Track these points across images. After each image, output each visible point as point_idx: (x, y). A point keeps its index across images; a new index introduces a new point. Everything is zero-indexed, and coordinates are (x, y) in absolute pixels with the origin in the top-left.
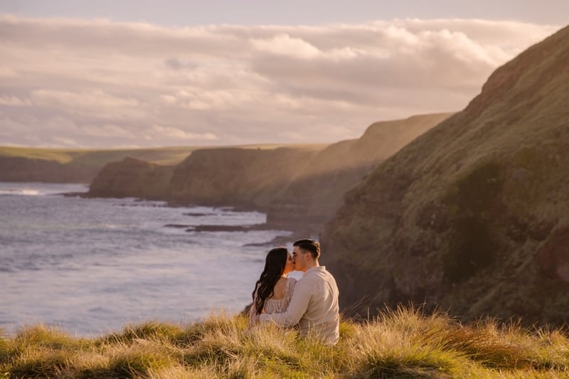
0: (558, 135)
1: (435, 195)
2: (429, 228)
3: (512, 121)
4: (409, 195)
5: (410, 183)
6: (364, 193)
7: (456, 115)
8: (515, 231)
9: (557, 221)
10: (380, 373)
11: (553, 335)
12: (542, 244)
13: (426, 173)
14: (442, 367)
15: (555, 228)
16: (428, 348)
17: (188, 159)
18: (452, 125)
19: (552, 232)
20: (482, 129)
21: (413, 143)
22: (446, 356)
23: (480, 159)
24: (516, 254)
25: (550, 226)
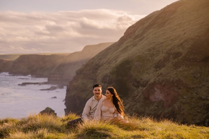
0: (150, 50)
1: (108, 71)
2: (106, 83)
3: (135, 45)
4: (99, 71)
5: (100, 66)
6: (83, 71)
7: (115, 43)
8: (136, 84)
9: (150, 80)
10: (90, 133)
11: (147, 119)
12: (145, 88)
13: (105, 63)
14: (110, 130)
15: (149, 83)
16: (105, 124)
17: (18, 59)
18: (114, 47)
19: (148, 84)
20: (124, 48)
21: (100, 53)
22: (111, 127)
23: (124, 59)
24: (136, 92)
25: (148, 82)
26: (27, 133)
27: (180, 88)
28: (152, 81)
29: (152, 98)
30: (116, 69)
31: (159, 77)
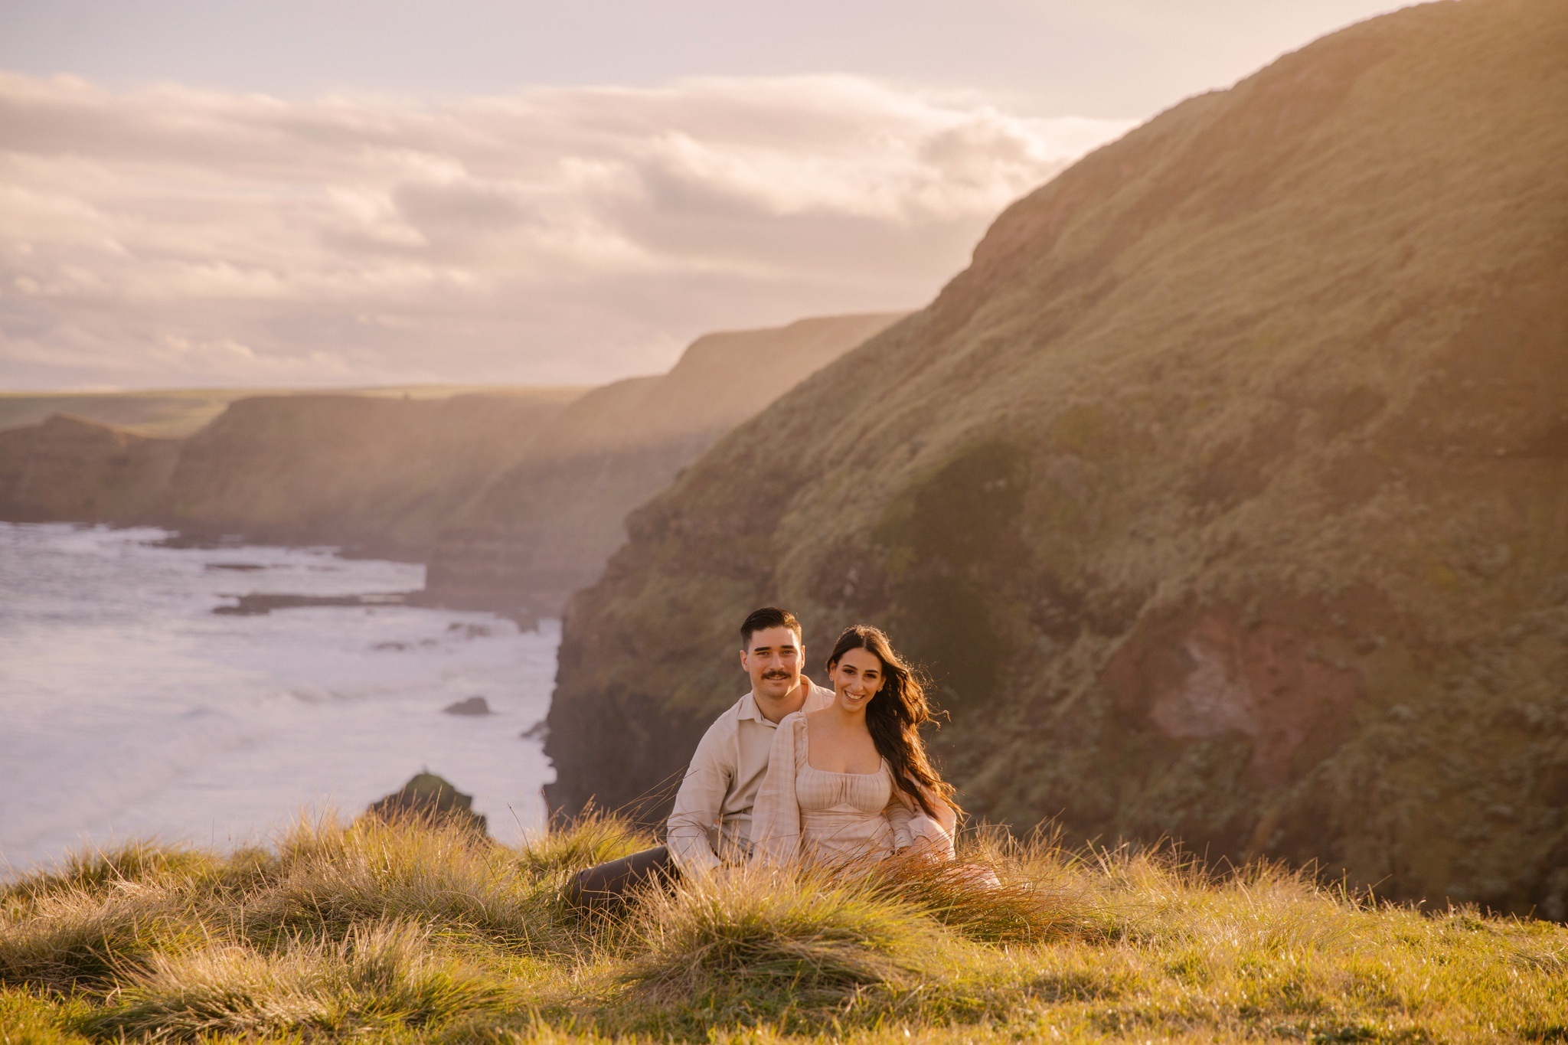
0: (1156, 374)
1: (855, 521)
2: (841, 605)
3: (1047, 337)
4: (791, 519)
5: (798, 484)
6: (677, 515)
7: (908, 322)
8: (1052, 612)
9: (1153, 587)
10: (726, 956)
11: (1134, 866)
12: (1117, 644)
13: (834, 464)
14: (871, 939)
15: (1147, 606)
16: (837, 894)
17: (220, 421)
18: (898, 345)
19: (1142, 614)
20: (973, 356)
21: (801, 389)
22: (884, 915)
23: (967, 432)
24: (1053, 671)
25: (1137, 599)
26: (274, 956)
27: (1369, 648)
28: (1168, 591)
29: (1166, 712)
30: (910, 507)
31: (1222, 566)
